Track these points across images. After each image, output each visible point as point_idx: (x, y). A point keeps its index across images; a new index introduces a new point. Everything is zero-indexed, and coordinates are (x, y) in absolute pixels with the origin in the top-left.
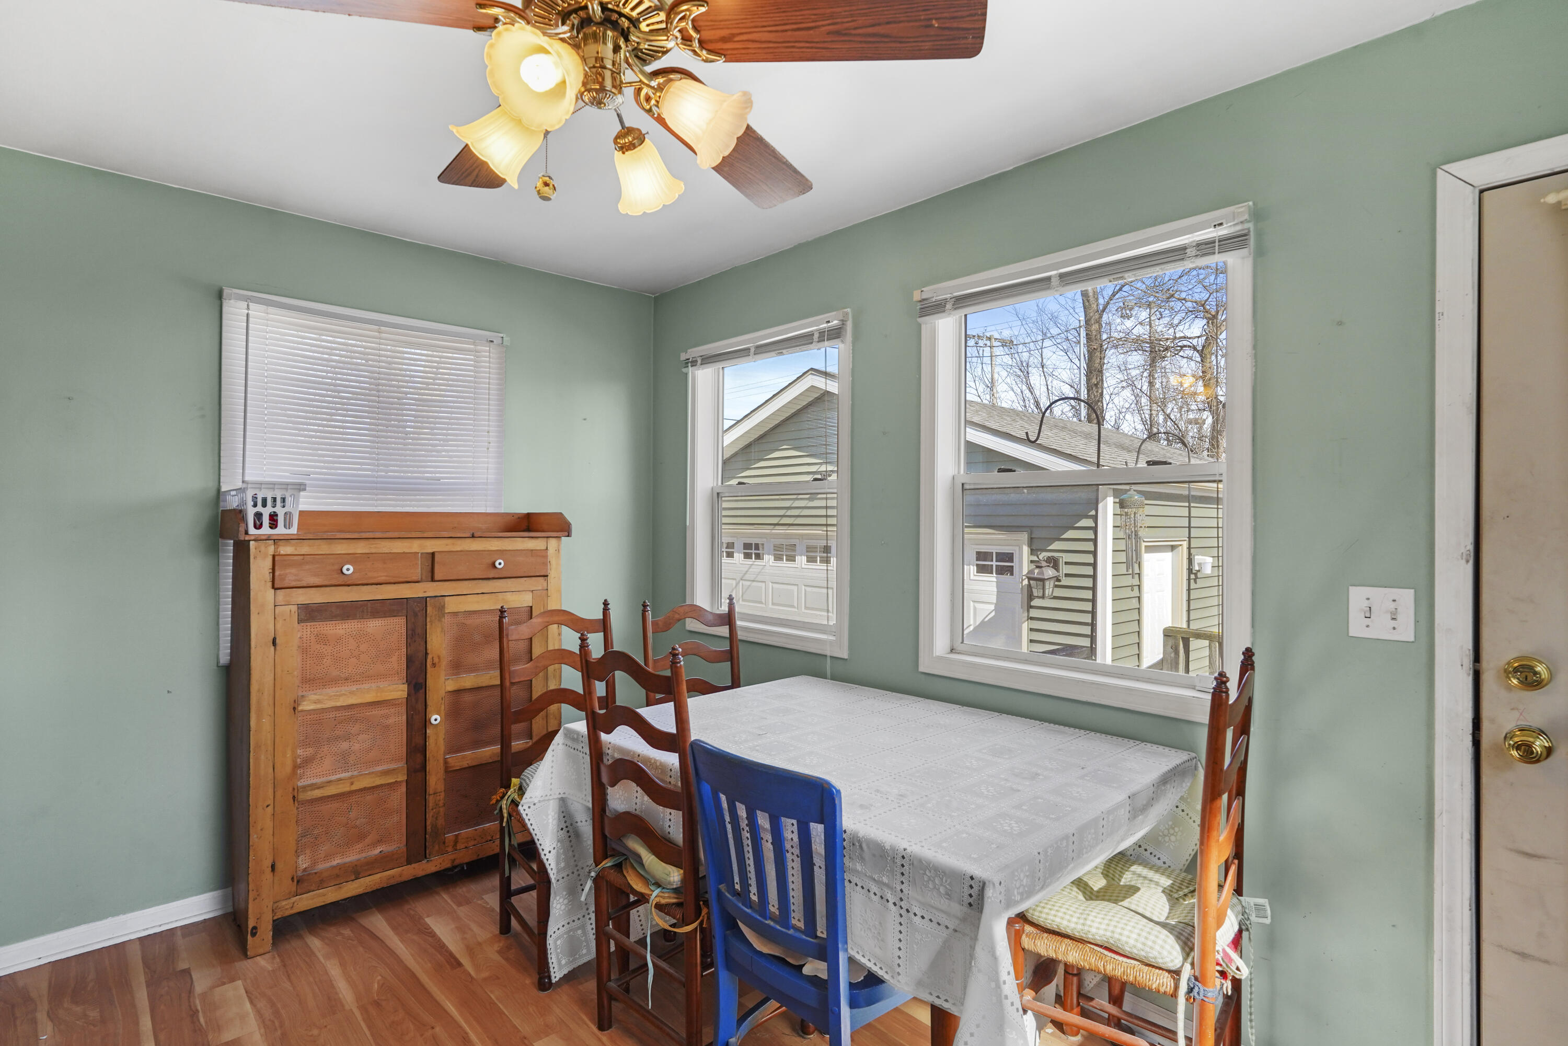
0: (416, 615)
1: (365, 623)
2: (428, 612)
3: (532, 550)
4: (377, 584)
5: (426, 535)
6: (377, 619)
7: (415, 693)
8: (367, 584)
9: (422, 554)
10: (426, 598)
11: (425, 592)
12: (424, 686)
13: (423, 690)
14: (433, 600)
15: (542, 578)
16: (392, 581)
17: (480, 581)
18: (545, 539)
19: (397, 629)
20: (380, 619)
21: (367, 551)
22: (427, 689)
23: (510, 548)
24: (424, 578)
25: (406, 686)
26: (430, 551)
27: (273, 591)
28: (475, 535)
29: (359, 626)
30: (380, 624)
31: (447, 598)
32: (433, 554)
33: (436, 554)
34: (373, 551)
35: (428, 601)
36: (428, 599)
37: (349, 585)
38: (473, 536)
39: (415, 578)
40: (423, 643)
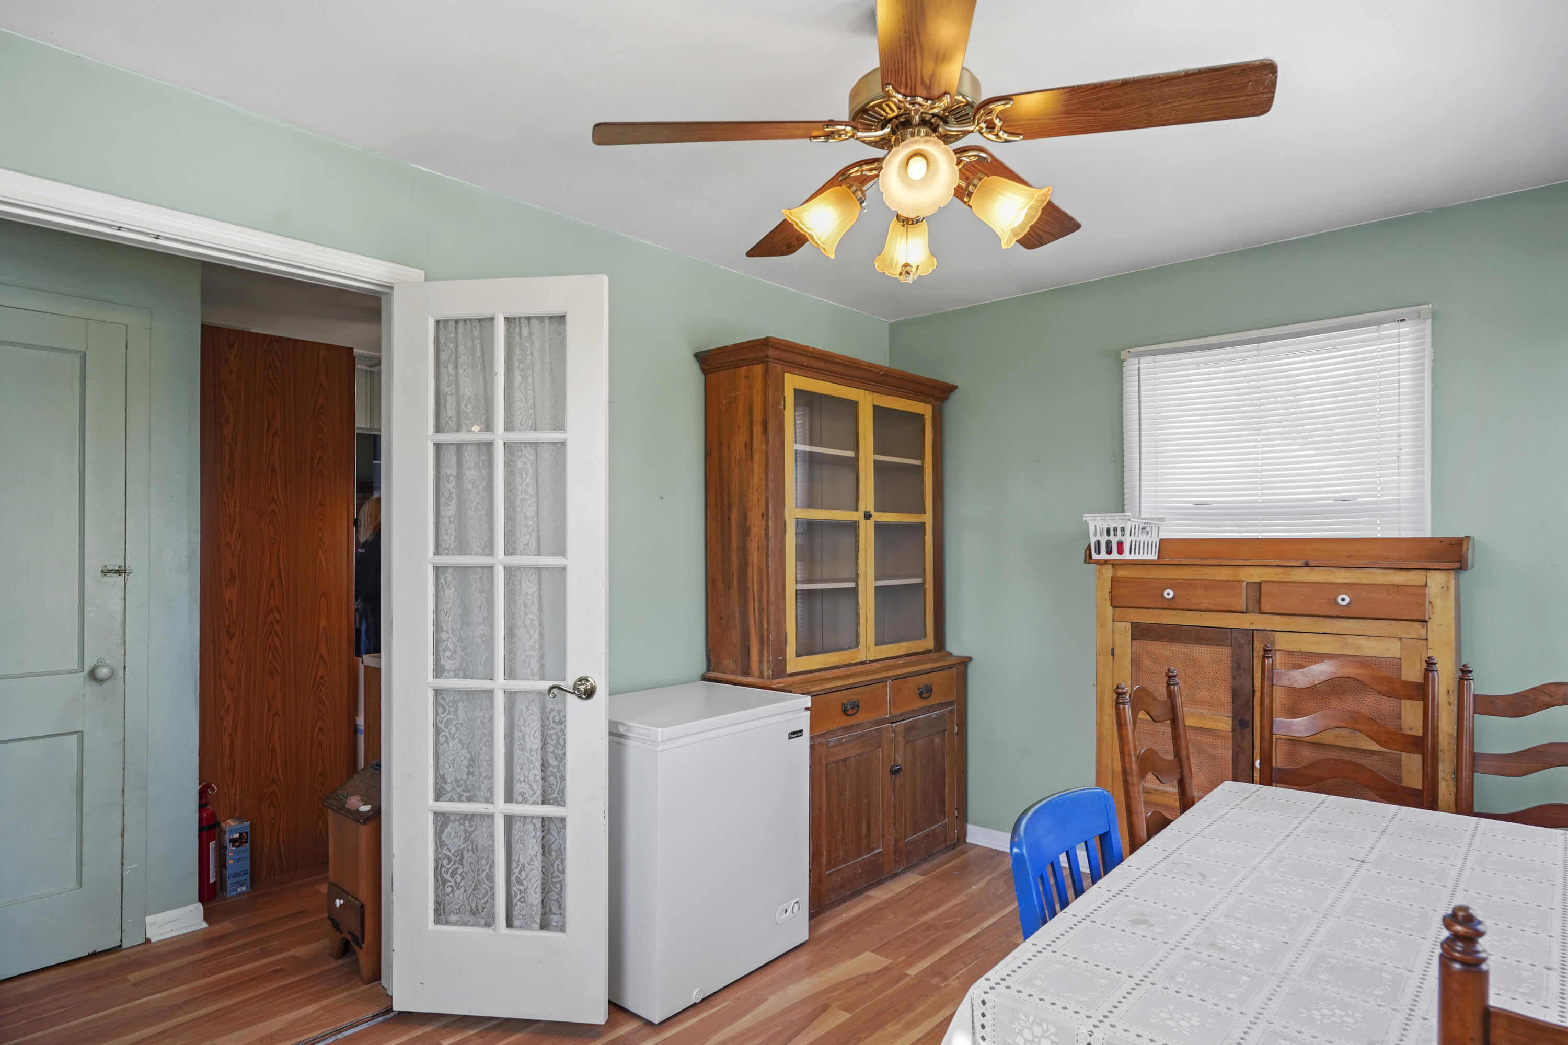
0: (1241, 646)
1: (1191, 648)
2: (1255, 646)
3: (1399, 585)
4: (1201, 611)
5: (1248, 563)
6: (1199, 646)
7: (1241, 730)
8: (1191, 610)
9: (1247, 583)
10: (1253, 630)
11: (1252, 624)
12: (1251, 725)
13: (1249, 729)
14: (1260, 634)
15: (1418, 623)
16: (1215, 609)
17: (1322, 619)
18: (1424, 572)
19: (1223, 659)
20: (1206, 646)
21: (1191, 577)
22: (1255, 729)
23: (1365, 581)
24: (1251, 608)
25: (1230, 720)
26: (1257, 580)
27: (1112, 608)
28: (1311, 563)
29: (1186, 650)
30: (1206, 651)
31: (1277, 633)
32: (1260, 584)
33: (1263, 584)
34: (1197, 577)
35: (1255, 635)
36: (1255, 632)
37: (1174, 610)
38: (1307, 565)
39: (1238, 608)
40: (1250, 679)
